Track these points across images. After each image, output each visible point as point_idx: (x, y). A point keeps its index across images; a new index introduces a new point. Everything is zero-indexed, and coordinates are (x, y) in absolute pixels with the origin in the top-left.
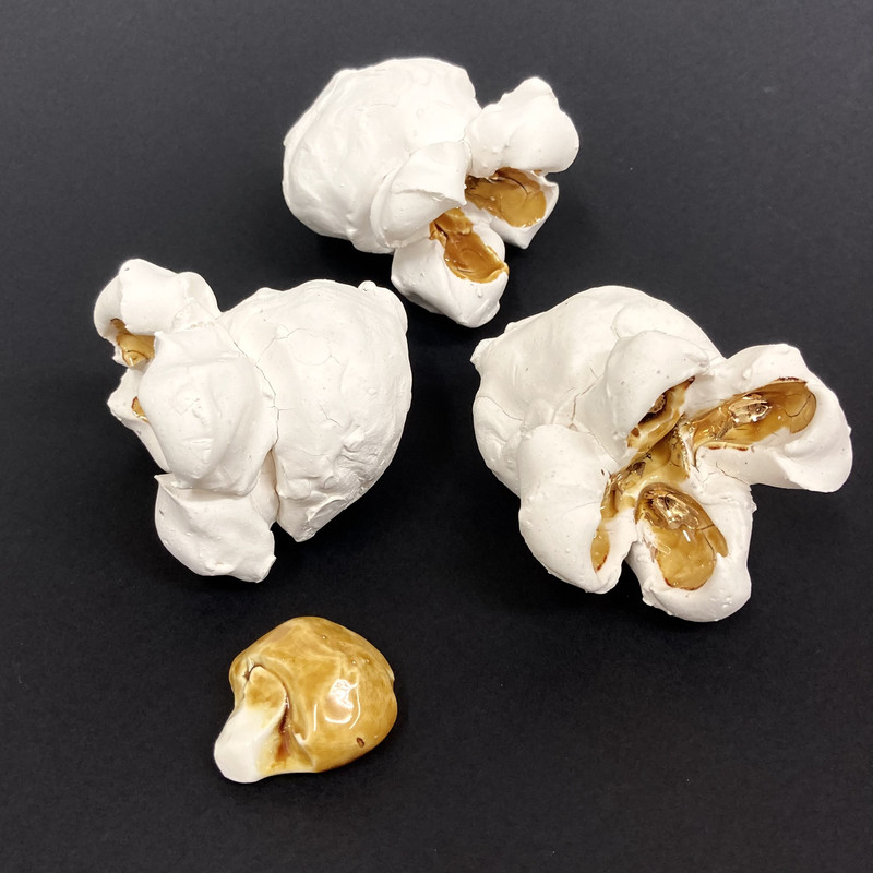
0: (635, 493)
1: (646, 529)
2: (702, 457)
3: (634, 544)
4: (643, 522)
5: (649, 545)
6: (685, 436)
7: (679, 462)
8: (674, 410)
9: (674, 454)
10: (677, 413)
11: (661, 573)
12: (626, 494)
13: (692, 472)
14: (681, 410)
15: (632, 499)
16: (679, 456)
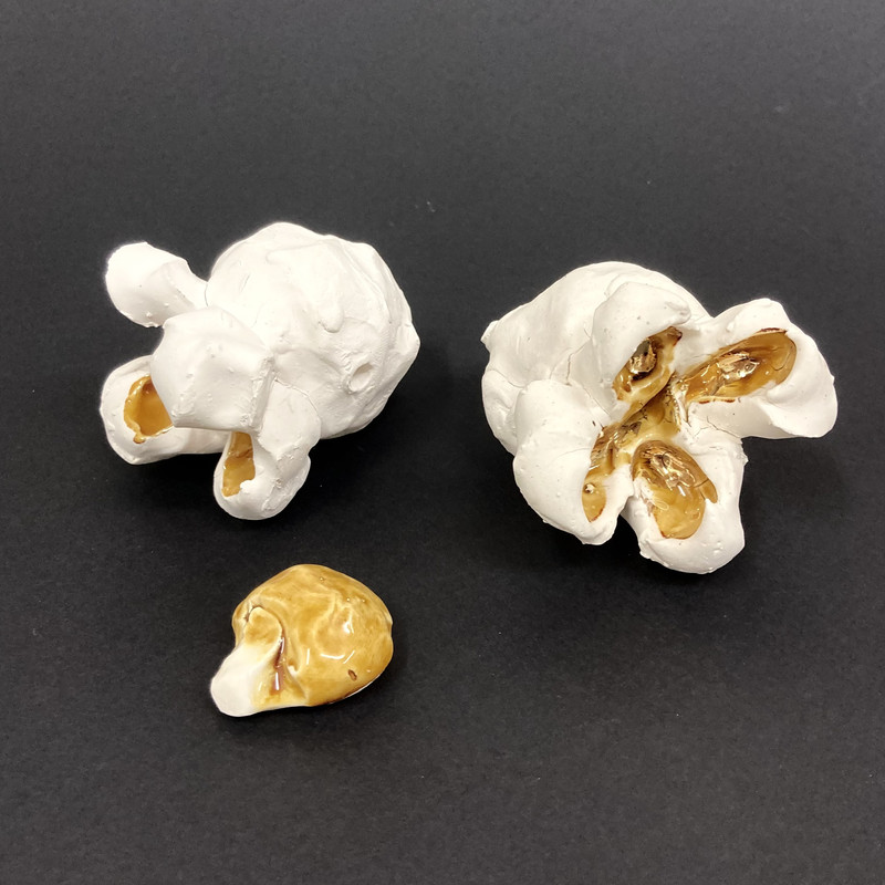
0: (631, 450)
1: (642, 487)
2: (694, 412)
3: (631, 498)
4: (640, 479)
5: (646, 501)
6: (678, 394)
7: (671, 418)
8: (663, 366)
9: (668, 412)
10: (667, 371)
11: (657, 527)
12: (621, 451)
13: (683, 426)
14: (672, 367)
15: (628, 455)
16: (671, 413)
